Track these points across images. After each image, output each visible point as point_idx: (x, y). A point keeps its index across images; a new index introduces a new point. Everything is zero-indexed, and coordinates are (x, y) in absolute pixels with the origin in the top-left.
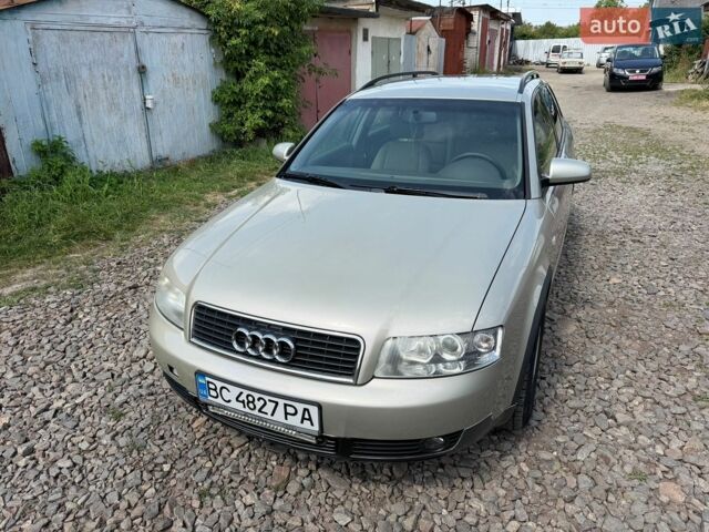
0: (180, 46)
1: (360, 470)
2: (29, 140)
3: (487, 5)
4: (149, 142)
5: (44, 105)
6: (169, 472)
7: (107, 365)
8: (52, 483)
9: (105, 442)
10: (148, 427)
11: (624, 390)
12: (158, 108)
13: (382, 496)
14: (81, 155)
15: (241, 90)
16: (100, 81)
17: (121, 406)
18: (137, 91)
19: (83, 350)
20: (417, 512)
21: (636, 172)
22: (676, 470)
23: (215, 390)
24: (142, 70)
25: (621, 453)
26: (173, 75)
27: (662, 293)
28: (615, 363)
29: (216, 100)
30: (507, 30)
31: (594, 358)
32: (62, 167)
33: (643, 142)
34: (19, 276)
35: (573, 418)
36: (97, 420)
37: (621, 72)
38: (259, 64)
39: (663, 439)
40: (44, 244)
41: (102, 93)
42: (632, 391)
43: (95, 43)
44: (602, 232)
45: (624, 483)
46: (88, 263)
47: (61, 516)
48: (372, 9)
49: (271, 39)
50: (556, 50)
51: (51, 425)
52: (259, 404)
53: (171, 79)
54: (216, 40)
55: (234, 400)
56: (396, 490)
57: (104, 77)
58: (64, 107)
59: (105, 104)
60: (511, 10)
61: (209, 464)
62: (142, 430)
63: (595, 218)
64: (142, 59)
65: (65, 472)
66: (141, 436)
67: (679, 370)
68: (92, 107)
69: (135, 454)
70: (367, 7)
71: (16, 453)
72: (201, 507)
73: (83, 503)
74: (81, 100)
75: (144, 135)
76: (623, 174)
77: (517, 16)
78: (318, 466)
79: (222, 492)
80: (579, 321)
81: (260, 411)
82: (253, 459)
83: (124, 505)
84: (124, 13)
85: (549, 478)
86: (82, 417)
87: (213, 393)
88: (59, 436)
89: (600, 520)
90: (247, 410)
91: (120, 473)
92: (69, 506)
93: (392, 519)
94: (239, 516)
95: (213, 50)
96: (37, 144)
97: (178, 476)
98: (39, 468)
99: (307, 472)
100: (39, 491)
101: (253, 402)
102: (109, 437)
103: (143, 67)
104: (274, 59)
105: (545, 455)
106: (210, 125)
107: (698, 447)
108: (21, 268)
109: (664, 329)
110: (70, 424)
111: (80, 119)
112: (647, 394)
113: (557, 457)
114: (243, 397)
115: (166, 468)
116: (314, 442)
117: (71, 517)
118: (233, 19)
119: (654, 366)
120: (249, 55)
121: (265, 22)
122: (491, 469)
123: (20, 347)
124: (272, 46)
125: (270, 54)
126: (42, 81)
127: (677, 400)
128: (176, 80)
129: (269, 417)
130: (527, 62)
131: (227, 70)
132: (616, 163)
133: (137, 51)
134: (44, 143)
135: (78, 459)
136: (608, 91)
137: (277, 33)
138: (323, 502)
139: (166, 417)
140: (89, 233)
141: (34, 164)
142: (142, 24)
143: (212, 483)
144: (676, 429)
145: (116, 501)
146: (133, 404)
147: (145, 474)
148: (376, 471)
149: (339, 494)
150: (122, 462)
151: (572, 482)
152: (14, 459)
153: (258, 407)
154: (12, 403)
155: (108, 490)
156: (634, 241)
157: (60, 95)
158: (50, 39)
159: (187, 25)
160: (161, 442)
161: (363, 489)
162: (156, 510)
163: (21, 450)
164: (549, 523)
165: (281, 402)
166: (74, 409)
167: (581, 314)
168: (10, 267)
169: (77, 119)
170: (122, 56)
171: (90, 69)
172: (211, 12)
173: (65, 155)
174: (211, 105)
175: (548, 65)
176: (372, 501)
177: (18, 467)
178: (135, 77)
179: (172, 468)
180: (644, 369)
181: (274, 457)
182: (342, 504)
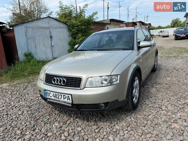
0: (60, 31)
1: (87, 119)
2: (24, 53)
3: (141, 21)
4: (52, 54)
5: (28, 45)
6: (38, 119)
7: (30, 98)
8: (10, 120)
9: (25, 113)
10: (36, 110)
11: (166, 103)
12: (55, 46)
13: (91, 125)
14: (35, 56)
15: (75, 42)
16: (41, 39)
17: (31, 106)
18: (50, 42)
19: (26, 95)
20: (100, 128)
21: (180, 56)
22: (178, 120)
23: (48, 94)
24: (51, 37)
25: (162, 116)
26: (59, 38)
27: (182, 81)
28: (165, 97)
29: (69, 44)
30: (147, 28)
31: (159, 96)
32: (31, 59)
33: (183, 50)
34: (16, 82)
35: (149, 108)
36: (25, 108)
37: (178, 35)
38: (80, 35)
39: (175, 113)
40: (23, 75)
41: (41, 42)
42: (168, 103)
43: (40, 31)
44: (167, 69)
45: (161, 123)
46: (32, 79)
47: (10, 127)
48: (109, 22)
49: (83, 29)
50: (161, 32)
51: (14, 109)
52: (58, 96)
53: (58, 39)
54: (69, 30)
55: (52, 96)
56: (95, 123)
57: (42, 38)
58: (32, 46)
59: (42, 45)
60: (148, 23)
61: (49, 117)
62: (35, 110)
63: (166, 66)
64: (51, 34)
65: (14, 118)
66: (34, 111)
67: (184, 98)
68: (39, 45)
69: (31, 115)
70: (107, 22)
71: (4, 115)
72: (44, 126)
73: (16, 124)
74: (36, 44)
75: (51, 52)
76: (176, 57)
77: (150, 24)
78: (76, 118)
79: (50, 123)
80: (156, 88)
81: (58, 98)
82: (60, 116)
83: (25, 125)
84: (47, 24)
85: (139, 121)
86: (21, 108)
87: (48, 95)
88: (15, 111)
89: (152, 131)
90: (55, 98)
91: (27, 118)
92: (12, 125)
93: (93, 130)
94: (53, 128)
95: (69, 32)
96: (25, 53)
97: (41, 119)
98: (8, 118)
99: (73, 119)
100: (7, 122)
101: (56, 96)
102: (26, 112)
103: (51, 36)
104: (83, 34)
105: (139, 116)
106: (68, 50)
107: (185, 115)
108: (17, 80)
109: (181, 89)
110: (18, 109)
111: (36, 48)
112: (173, 103)
113: (143, 117)
114: (54, 95)
115: (38, 118)
116: (71, 106)
117: (12, 127)
118: (73, 25)
119: (176, 97)
120: (77, 33)
121: (81, 25)
122: (123, 119)
123: (12, 94)
124: (83, 31)
125: (82, 33)
126: (27, 39)
127: (182, 105)
128: (60, 39)
129: (60, 100)
130: (154, 35)
131: (72, 37)
132: (175, 55)
133: (50, 33)
134: (27, 53)
135: (18, 116)
136: (175, 40)
137: (84, 28)
138: (75, 126)
139: (41, 108)
140: (35, 73)
141: (24, 58)
142: (52, 27)
143: (48, 121)
144: (180, 111)
145: (24, 124)
146: (34, 105)
147: (32, 119)
148: (91, 120)
149: (80, 124)
150: (27, 117)
151: (146, 122)
152: (3, 116)
153: (58, 97)
154: (6, 105)
155: (23, 122)
156: (176, 71)
157: (31, 42)
158: (30, 30)
159: (62, 27)
160: (38, 113)
161: (87, 123)
162: (33, 126)
163: (5, 114)
164: (137, 132)
165: (63, 95)
166: (20, 106)
167: (157, 86)
168: (14, 80)
169: (35, 48)
170: (46, 34)
171: (39, 37)
172: (68, 24)
173: (32, 56)
174: (68, 45)
175: (159, 36)
176: (89, 126)
177: (3, 117)
178: (49, 39)
179: (39, 118)
180: (173, 98)
181: (66, 116)
182: (81, 126)
